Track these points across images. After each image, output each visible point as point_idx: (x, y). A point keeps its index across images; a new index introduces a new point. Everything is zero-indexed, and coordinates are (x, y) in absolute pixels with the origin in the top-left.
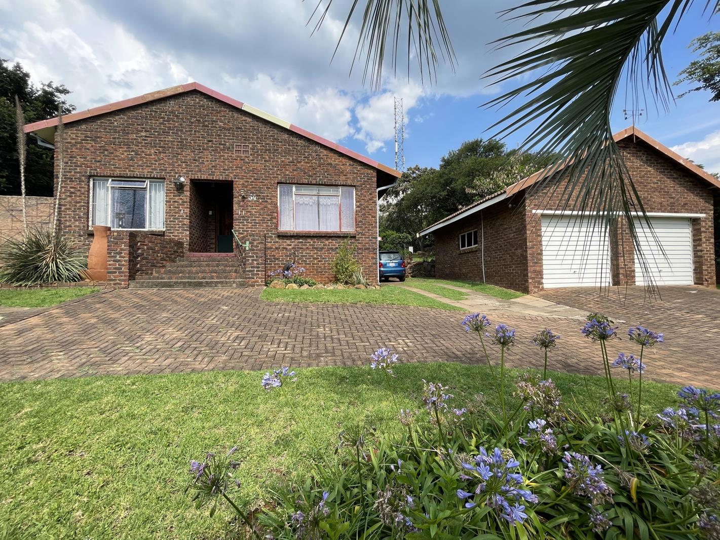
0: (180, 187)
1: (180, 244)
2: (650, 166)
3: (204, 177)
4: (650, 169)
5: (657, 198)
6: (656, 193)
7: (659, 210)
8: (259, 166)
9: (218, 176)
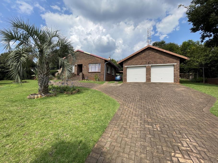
0: (76, 66)
1: (76, 74)
2: (157, 53)
3: (79, 64)
4: (157, 54)
5: (159, 61)
6: (159, 59)
7: (159, 64)
8: (86, 61)
9: (81, 64)
